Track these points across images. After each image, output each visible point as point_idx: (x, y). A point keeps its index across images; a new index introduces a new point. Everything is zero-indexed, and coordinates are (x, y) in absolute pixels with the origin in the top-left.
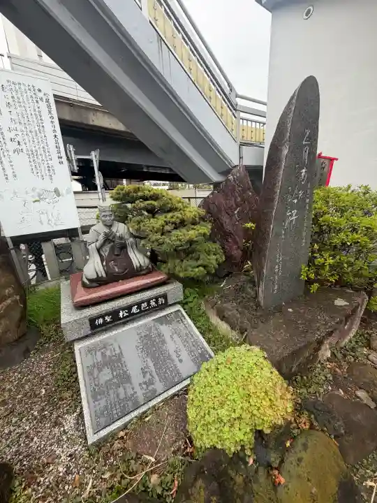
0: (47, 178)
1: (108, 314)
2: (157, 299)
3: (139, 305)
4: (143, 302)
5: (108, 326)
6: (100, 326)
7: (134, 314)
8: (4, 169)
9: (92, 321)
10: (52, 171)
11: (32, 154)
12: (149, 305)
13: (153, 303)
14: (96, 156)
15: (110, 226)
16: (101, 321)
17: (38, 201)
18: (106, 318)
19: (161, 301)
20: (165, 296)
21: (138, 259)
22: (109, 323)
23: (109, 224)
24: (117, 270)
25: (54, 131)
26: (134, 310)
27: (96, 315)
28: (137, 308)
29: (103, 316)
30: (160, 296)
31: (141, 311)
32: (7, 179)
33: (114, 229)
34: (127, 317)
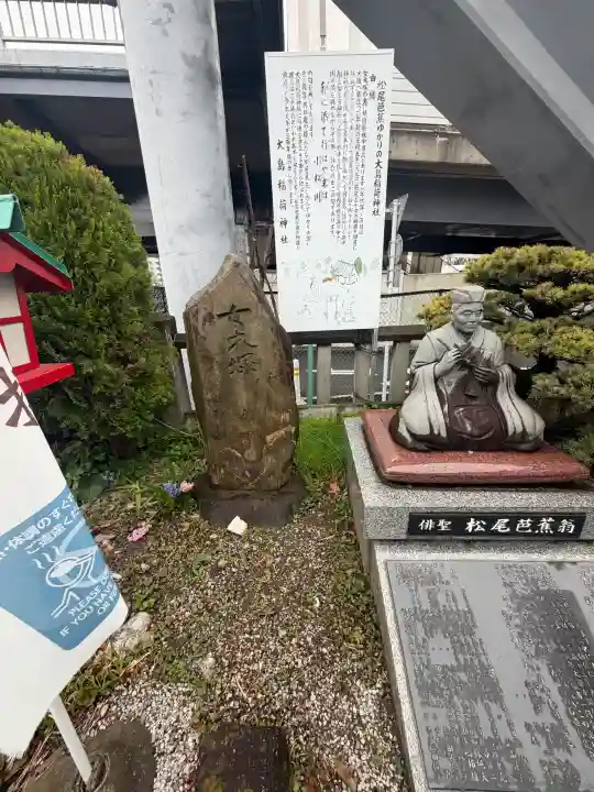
0: (350, 241)
1: (447, 516)
2: (558, 517)
3: (514, 518)
4: (525, 516)
5: (440, 537)
6: (426, 532)
7: (496, 533)
8: (298, 227)
9: (415, 519)
10: (358, 230)
11: (338, 200)
12: (535, 526)
13: (545, 525)
14: (398, 208)
15: (467, 335)
16: (430, 524)
17: (330, 279)
18: (441, 522)
19: (567, 526)
20: (579, 519)
21: (518, 415)
22: (442, 533)
23: (467, 330)
24: (469, 429)
25: (379, 153)
26: (500, 526)
27: (424, 510)
28: (507, 525)
29: (436, 517)
30: (569, 516)
31: (513, 533)
32: (298, 243)
33: (476, 343)
34: (480, 533)
